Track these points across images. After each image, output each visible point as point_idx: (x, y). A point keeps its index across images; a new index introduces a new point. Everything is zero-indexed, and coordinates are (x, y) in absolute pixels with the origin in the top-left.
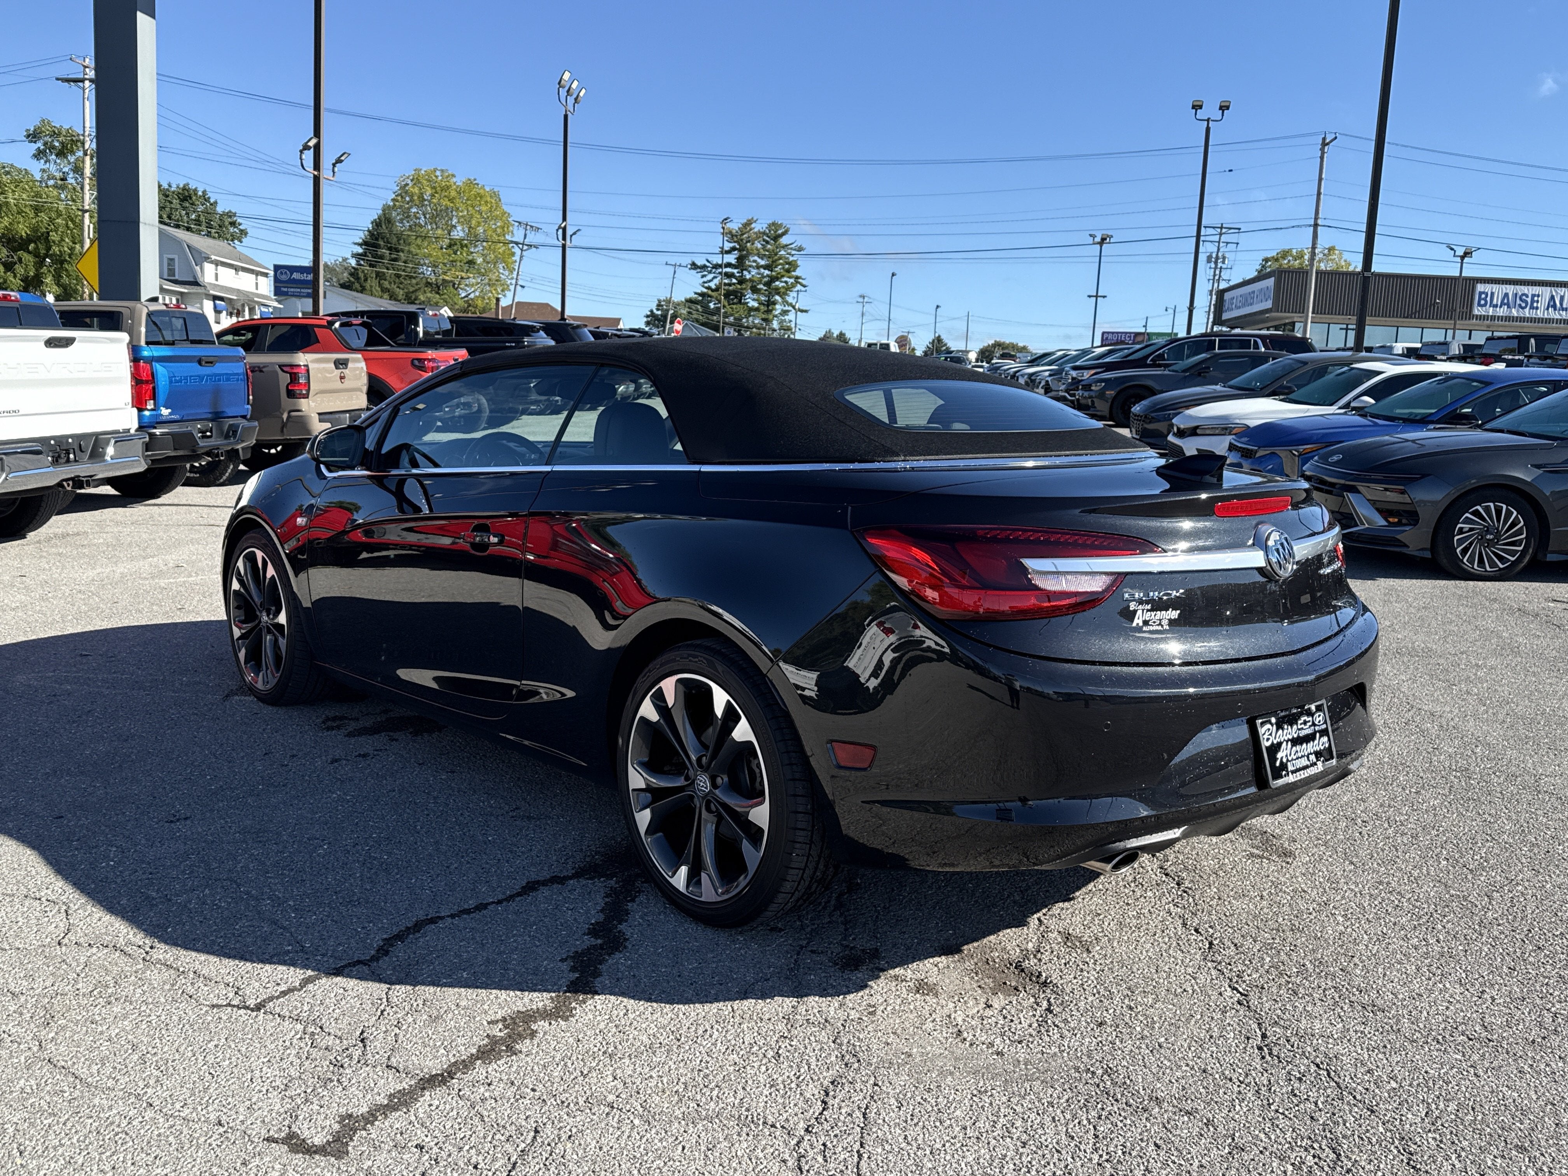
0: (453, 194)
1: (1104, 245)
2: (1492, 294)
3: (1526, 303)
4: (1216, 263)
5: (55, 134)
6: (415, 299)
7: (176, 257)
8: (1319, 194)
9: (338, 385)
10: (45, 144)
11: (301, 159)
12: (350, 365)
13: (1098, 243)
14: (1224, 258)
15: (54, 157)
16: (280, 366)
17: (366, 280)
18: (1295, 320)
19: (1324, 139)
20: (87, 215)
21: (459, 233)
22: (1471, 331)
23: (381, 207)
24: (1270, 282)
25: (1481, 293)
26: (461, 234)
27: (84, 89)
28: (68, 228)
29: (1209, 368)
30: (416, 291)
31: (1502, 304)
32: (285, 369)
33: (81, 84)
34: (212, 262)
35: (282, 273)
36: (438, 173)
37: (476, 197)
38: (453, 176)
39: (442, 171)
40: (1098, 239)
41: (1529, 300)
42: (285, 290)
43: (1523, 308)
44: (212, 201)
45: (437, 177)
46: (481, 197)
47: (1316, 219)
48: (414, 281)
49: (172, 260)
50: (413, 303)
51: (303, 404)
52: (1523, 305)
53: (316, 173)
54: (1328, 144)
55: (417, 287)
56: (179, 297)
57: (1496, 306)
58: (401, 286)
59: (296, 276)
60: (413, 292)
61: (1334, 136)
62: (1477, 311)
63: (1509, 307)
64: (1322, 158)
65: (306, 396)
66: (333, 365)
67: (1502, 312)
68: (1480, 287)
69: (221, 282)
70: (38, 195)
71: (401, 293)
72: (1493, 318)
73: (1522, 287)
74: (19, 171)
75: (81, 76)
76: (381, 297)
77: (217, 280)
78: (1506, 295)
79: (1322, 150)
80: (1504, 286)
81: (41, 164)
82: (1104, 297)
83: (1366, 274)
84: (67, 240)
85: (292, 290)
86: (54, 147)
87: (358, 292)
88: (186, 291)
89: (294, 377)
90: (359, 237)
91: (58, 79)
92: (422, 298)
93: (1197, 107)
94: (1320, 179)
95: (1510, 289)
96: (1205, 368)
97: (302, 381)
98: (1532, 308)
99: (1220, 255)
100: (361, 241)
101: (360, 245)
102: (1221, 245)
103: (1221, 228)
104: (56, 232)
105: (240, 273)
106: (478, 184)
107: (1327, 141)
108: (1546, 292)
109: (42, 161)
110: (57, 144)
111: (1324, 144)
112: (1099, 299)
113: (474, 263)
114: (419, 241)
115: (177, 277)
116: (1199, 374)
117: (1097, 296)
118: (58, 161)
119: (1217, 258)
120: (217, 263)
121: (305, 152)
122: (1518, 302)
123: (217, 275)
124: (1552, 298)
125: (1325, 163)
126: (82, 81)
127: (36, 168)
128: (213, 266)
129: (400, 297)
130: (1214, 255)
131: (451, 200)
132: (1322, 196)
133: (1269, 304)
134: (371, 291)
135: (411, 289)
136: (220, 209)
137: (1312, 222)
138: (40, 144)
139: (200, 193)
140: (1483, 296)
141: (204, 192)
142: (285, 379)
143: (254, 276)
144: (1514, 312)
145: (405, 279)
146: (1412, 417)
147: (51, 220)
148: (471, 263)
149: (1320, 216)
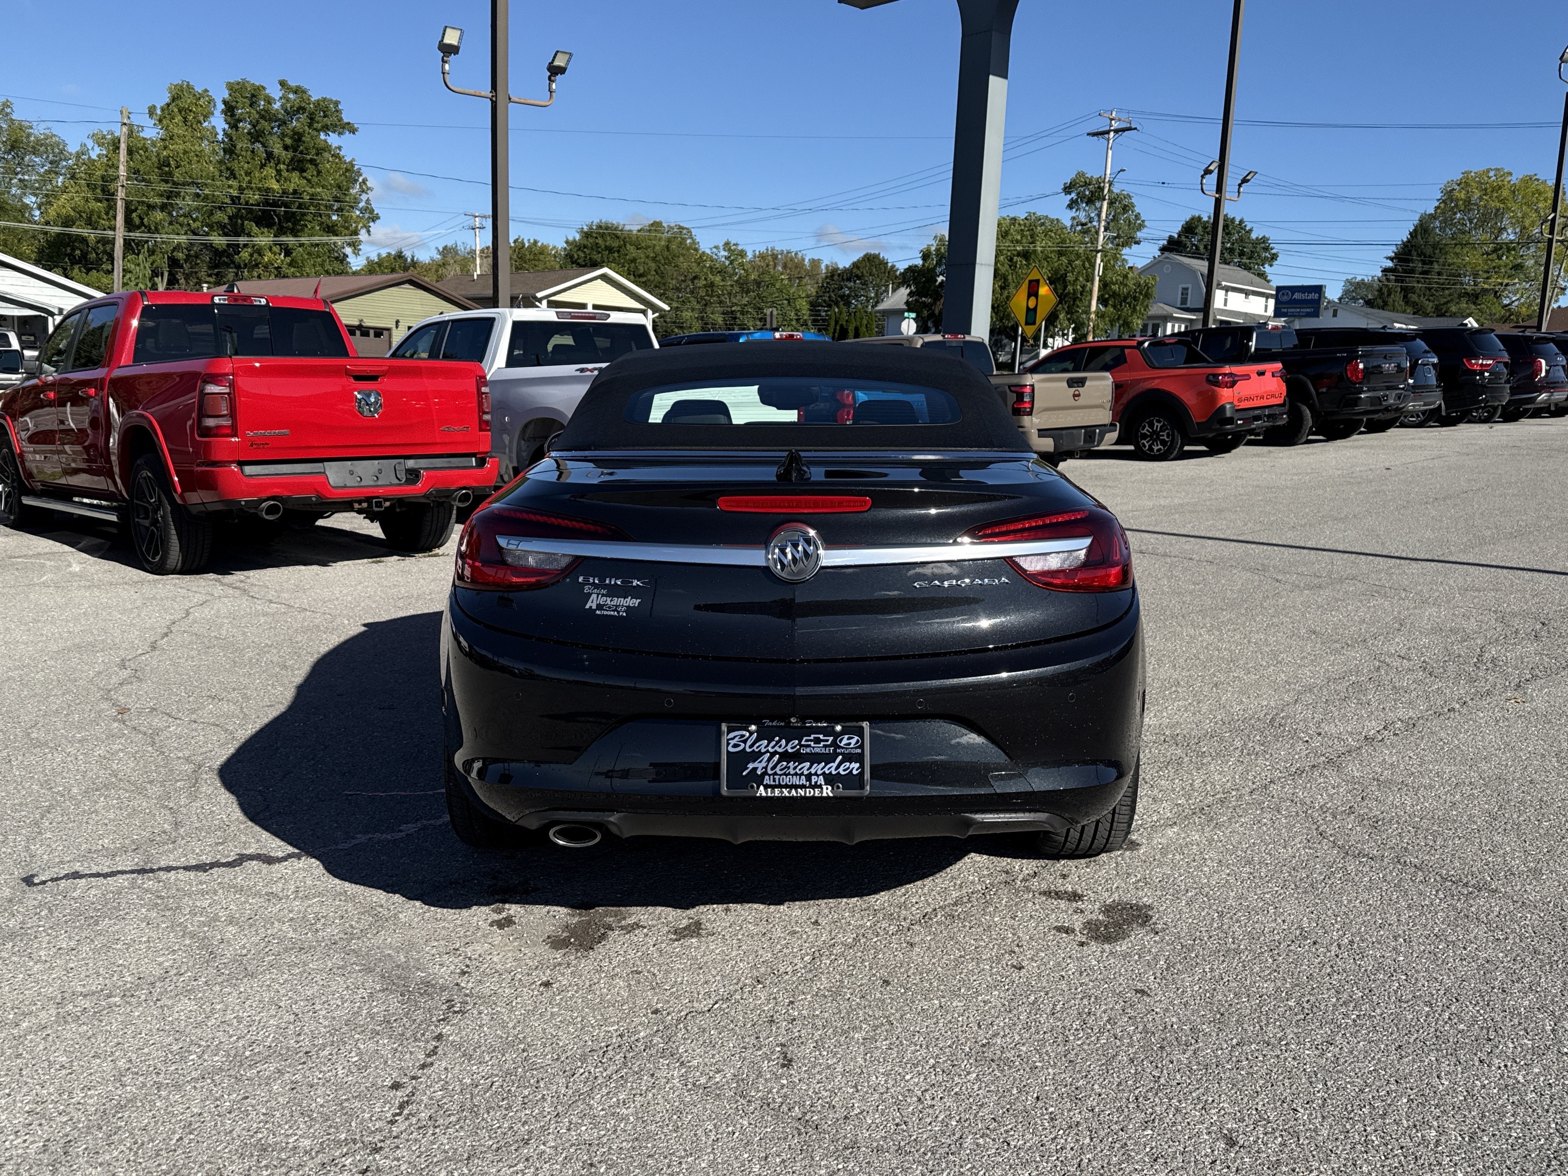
0: (1505, 193)
5: (1086, 184)
6: (1446, 312)
7: (1189, 286)
9: (1071, 402)
10: (1078, 194)
11: (1202, 184)
12: (1087, 383)
15: (1084, 205)
16: (1010, 386)
17: (1389, 295)
20: (1099, 255)
21: (1509, 235)
23: (1417, 217)
26: (1512, 237)
27: (1108, 140)
28: (1084, 268)
30: (1448, 302)
32: (1013, 389)
33: (1106, 136)
34: (1222, 288)
35: (1283, 294)
36: (1492, 174)
37: (1533, 194)
38: (1510, 174)
39: (1497, 170)
42: (1285, 310)
44: (1247, 229)
45: (1489, 178)
46: (1540, 194)
48: (1447, 292)
49: (1187, 289)
50: (1442, 315)
51: (1026, 420)
53: (1217, 196)
55: (1449, 299)
56: (1188, 324)
58: (1431, 298)
59: (1297, 296)
60: (1444, 304)
65: (1030, 413)
66: (1065, 384)
69: (1229, 307)
70: (1063, 241)
71: (1430, 306)
74: (1052, 221)
75: (1107, 128)
76: (1404, 312)
77: (1225, 305)
81: (1073, 213)
84: (1081, 279)
85: (1292, 310)
86: (1084, 196)
87: (1379, 308)
88: (1194, 317)
89: (1020, 396)
90: (1390, 252)
91: (1088, 134)
92: (1454, 309)
97: (1027, 399)
100: (1393, 254)
101: (1391, 259)
104: (1072, 272)
105: (1251, 297)
106: (1538, 180)
109: (1074, 210)
110: (1087, 193)
113: (1522, 267)
114: (1458, 249)
115: (1188, 305)
118: (1087, 208)
120: (1227, 289)
121: (1207, 176)
123: (1226, 300)
126: (1108, 132)
127: (1066, 218)
128: (1224, 292)
129: (1429, 310)
131: (1502, 201)
134: (1394, 306)
135: (1443, 300)
136: (1254, 236)
138: (1074, 195)
139: (1237, 222)
141: (1241, 222)
142: (1011, 398)
143: (1264, 299)
145: (1437, 291)
147: (1070, 262)
148: (1518, 267)
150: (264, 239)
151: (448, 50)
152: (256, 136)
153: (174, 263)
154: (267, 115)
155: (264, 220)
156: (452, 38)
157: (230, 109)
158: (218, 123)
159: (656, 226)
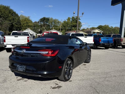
51: (122, 42)
97: (122, 40)
150: (73, 28)
151: (74, 13)
152: (74, 20)
153: (67, 30)
154: (74, 19)
155: (74, 27)
156: (74, 12)
157: (72, 19)
158: (71, 20)
159: (105, 25)
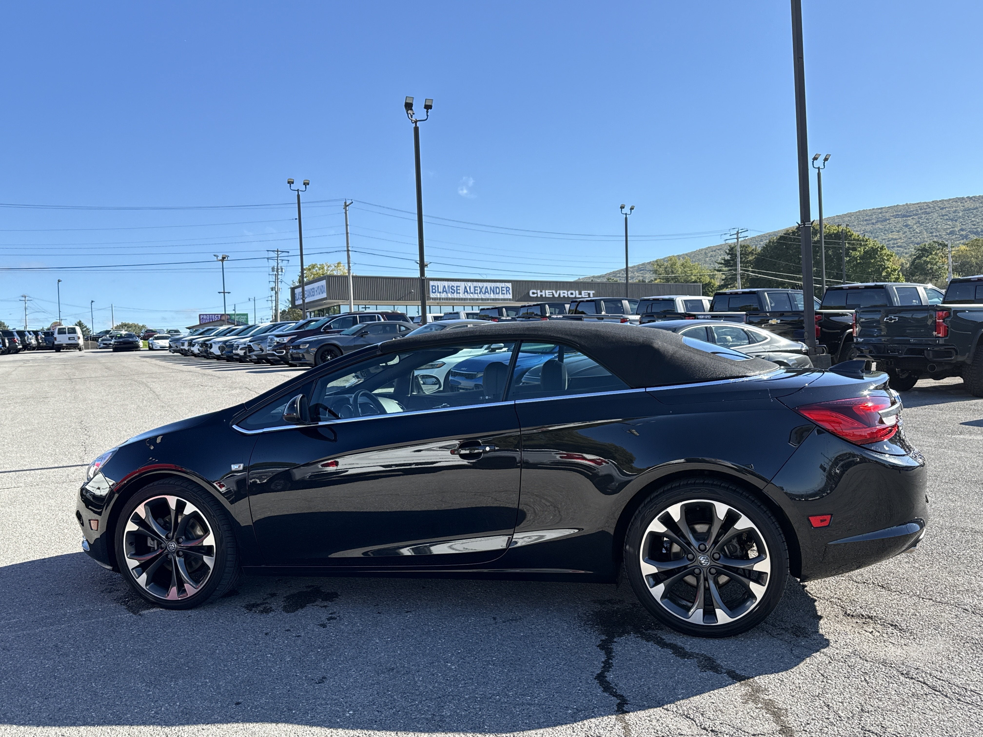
1: (224, 262)
2: (438, 286)
3: (454, 290)
4: (277, 272)
8: (347, 233)
13: (220, 260)
14: (282, 269)
18: (340, 304)
19: (345, 203)
22: (453, 306)
24: (324, 282)
25: (432, 286)
29: (367, 332)
31: (443, 291)
40: (220, 258)
41: (455, 289)
43: (453, 293)
47: (348, 247)
52: (453, 291)
54: (348, 206)
57: (440, 293)
61: (351, 201)
62: (432, 295)
63: (446, 293)
64: (346, 213)
67: (444, 295)
68: (432, 283)
72: (440, 299)
73: (451, 282)
78: (444, 287)
79: (345, 208)
80: (443, 282)
82: (229, 293)
83: (423, 278)
93: (291, 183)
94: (347, 225)
95: (446, 284)
96: (365, 332)
98: (457, 293)
99: (279, 267)
102: (279, 261)
103: (278, 251)
107: (347, 204)
108: (462, 284)
111: (346, 206)
112: (226, 294)
116: (362, 336)
117: (224, 293)
119: (278, 269)
122: (451, 290)
124: (466, 287)
125: (348, 216)
130: (276, 268)
132: (349, 235)
133: (324, 295)
137: (346, 249)
140: (434, 288)
144: (450, 296)
146: (544, 351)
149: (350, 245)
